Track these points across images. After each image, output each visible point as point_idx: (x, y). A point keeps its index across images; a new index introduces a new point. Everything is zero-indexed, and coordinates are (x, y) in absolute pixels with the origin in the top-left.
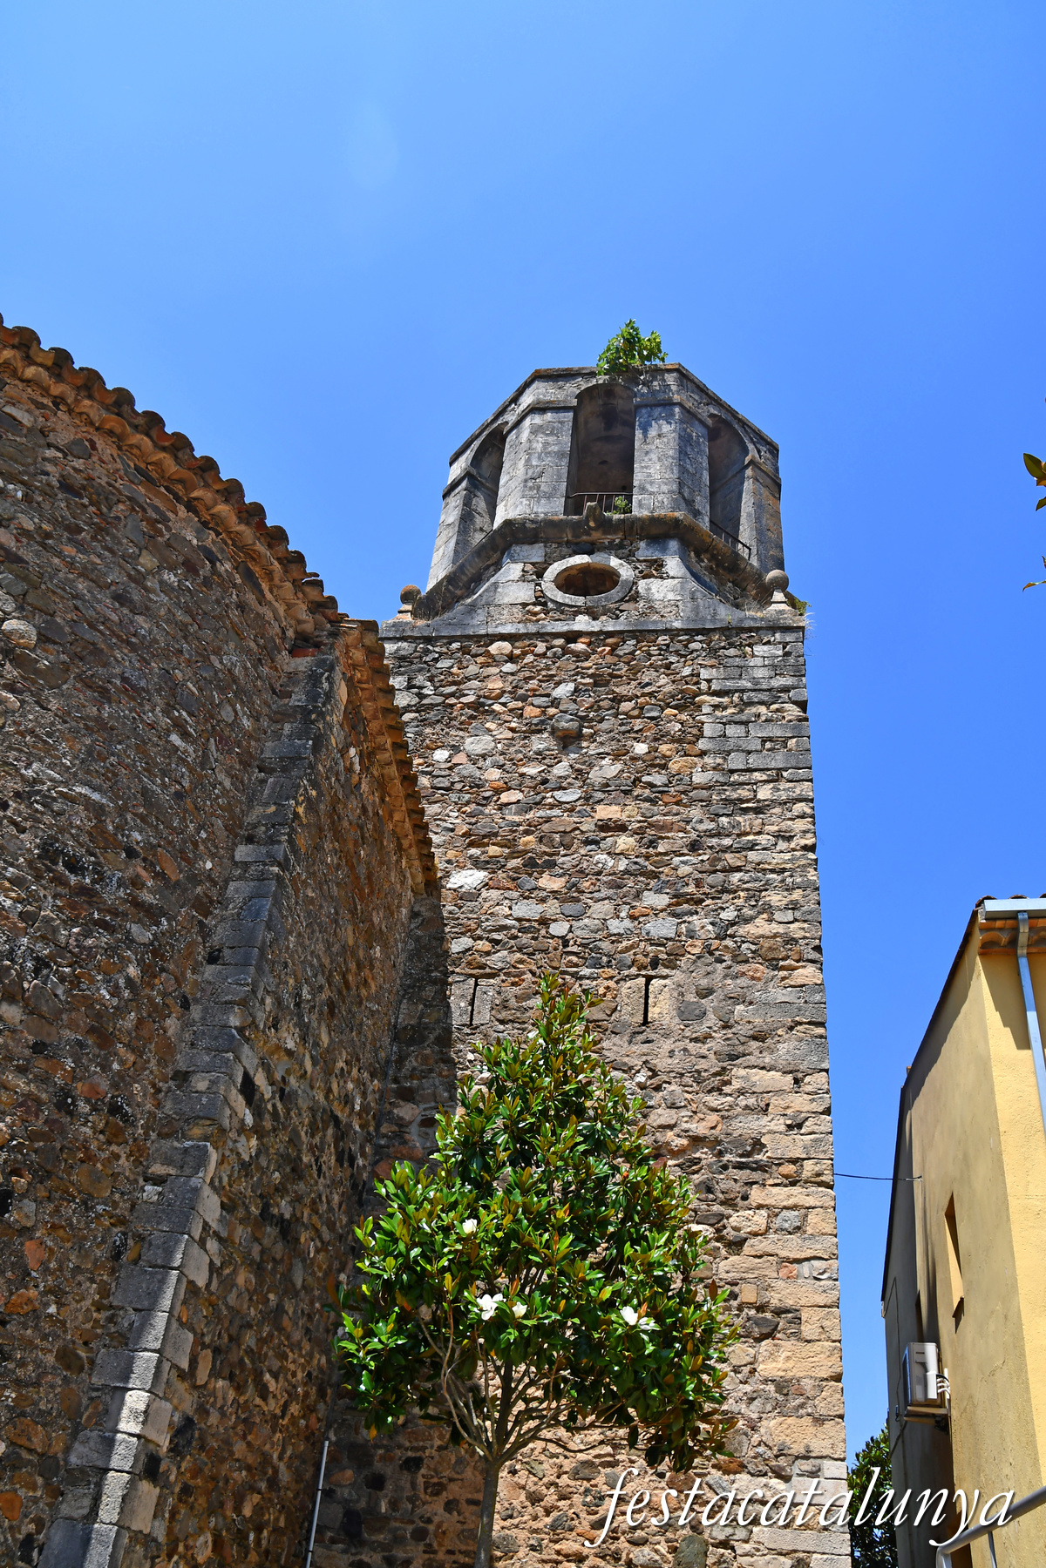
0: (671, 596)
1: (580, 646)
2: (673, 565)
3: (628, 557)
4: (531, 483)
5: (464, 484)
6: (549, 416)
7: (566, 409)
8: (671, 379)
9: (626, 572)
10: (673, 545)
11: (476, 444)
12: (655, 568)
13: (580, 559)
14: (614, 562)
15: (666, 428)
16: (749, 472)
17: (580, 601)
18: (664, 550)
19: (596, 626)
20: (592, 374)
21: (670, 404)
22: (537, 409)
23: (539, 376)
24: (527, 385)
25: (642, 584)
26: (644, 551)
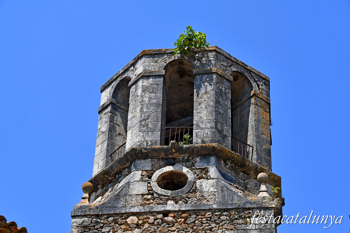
0: (212, 189)
1: (169, 219)
2: (213, 171)
3: (191, 167)
4: (143, 123)
5: (109, 109)
6: (151, 80)
7: (159, 76)
8: (211, 55)
9: (191, 176)
10: (213, 159)
11: (114, 84)
12: (204, 174)
13: (169, 169)
14: (185, 170)
15: (209, 88)
16: (253, 100)
17: (169, 193)
18: (208, 163)
19: (177, 208)
20: (172, 53)
21: (210, 73)
22: (145, 76)
23: (145, 54)
24: (139, 58)
25: (198, 182)
26: (199, 163)
